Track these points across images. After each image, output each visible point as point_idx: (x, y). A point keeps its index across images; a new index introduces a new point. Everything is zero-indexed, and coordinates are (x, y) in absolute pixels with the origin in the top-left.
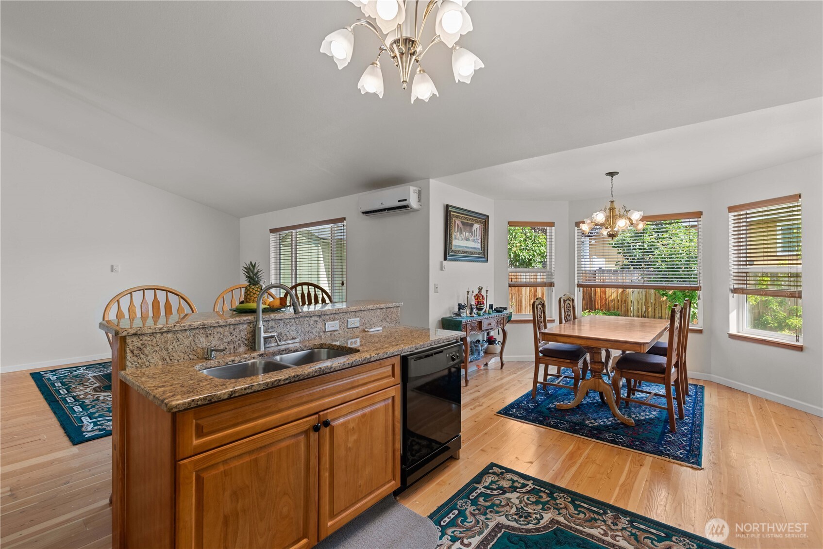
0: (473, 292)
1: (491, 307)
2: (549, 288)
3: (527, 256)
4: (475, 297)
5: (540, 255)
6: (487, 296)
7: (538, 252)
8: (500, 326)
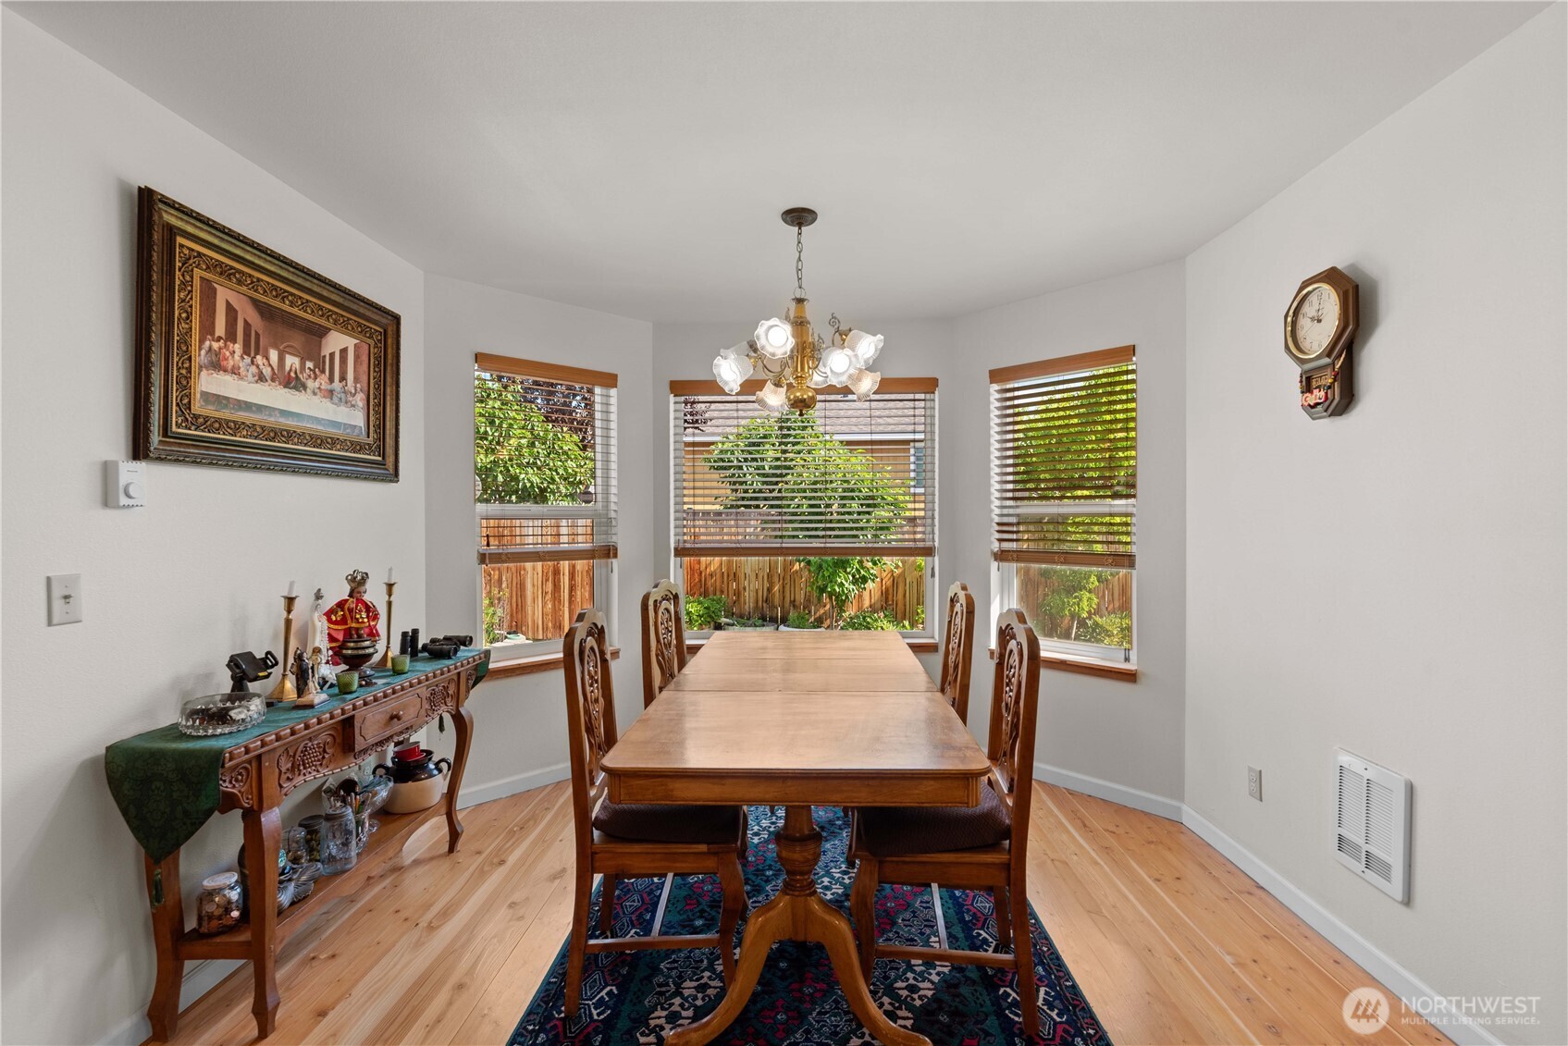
0: (318, 596)
1: (409, 641)
2: (603, 561)
3: (536, 480)
4: (328, 614)
5: (565, 479)
6: (390, 604)
7: (561, 471)
8: (444, 707)
